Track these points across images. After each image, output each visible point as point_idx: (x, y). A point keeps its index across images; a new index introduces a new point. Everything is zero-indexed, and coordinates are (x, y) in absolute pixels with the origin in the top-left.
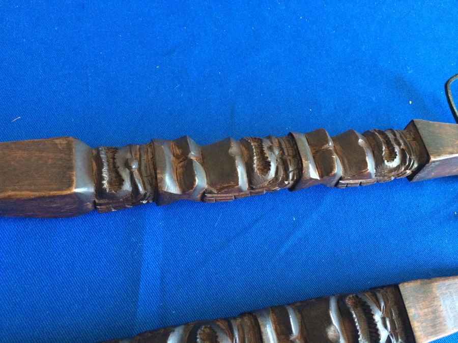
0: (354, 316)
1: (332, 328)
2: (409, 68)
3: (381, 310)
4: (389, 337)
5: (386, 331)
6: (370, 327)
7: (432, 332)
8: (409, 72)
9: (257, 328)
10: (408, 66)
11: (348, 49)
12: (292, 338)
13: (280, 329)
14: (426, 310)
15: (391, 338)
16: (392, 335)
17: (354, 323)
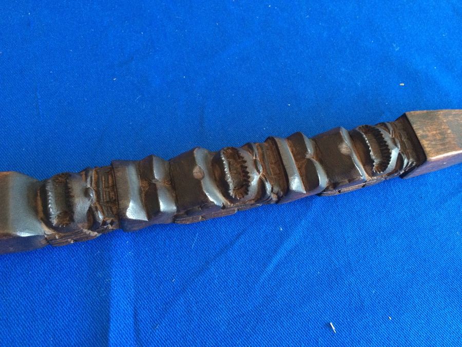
0: (364, 136)
1: (344, 146)
2: (395, 46)
3: (390, 133)
4: (399, 154)
5: (397, 148)
6: (381, 146)
7: (442, 149)
8: (397, 50)
9: (274, 147)
10: (394, 43)
11: (325, 34)
12: (308, 156)
13: (296, 149)
14: (434, 132)
15: (402, 155)
16: (403, 153)
17: (365, 141)
